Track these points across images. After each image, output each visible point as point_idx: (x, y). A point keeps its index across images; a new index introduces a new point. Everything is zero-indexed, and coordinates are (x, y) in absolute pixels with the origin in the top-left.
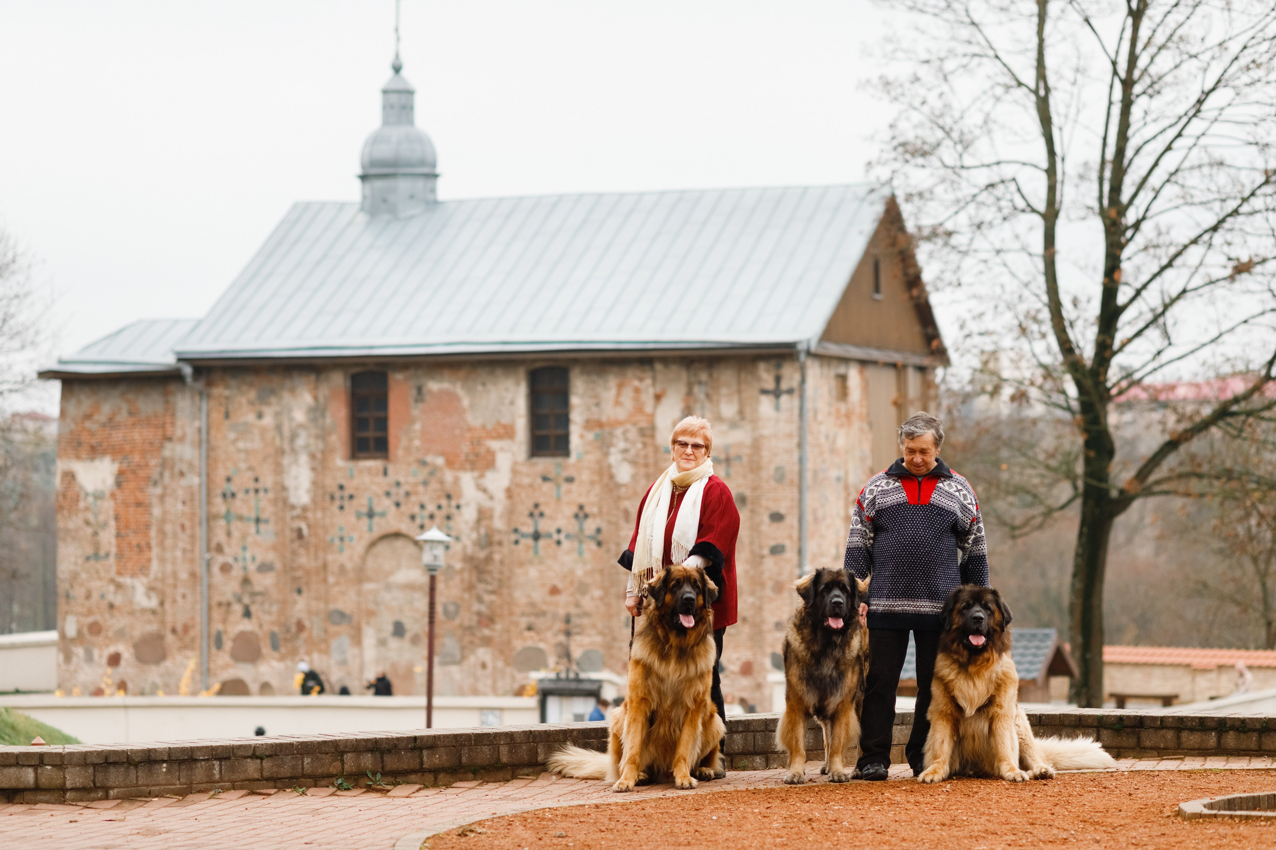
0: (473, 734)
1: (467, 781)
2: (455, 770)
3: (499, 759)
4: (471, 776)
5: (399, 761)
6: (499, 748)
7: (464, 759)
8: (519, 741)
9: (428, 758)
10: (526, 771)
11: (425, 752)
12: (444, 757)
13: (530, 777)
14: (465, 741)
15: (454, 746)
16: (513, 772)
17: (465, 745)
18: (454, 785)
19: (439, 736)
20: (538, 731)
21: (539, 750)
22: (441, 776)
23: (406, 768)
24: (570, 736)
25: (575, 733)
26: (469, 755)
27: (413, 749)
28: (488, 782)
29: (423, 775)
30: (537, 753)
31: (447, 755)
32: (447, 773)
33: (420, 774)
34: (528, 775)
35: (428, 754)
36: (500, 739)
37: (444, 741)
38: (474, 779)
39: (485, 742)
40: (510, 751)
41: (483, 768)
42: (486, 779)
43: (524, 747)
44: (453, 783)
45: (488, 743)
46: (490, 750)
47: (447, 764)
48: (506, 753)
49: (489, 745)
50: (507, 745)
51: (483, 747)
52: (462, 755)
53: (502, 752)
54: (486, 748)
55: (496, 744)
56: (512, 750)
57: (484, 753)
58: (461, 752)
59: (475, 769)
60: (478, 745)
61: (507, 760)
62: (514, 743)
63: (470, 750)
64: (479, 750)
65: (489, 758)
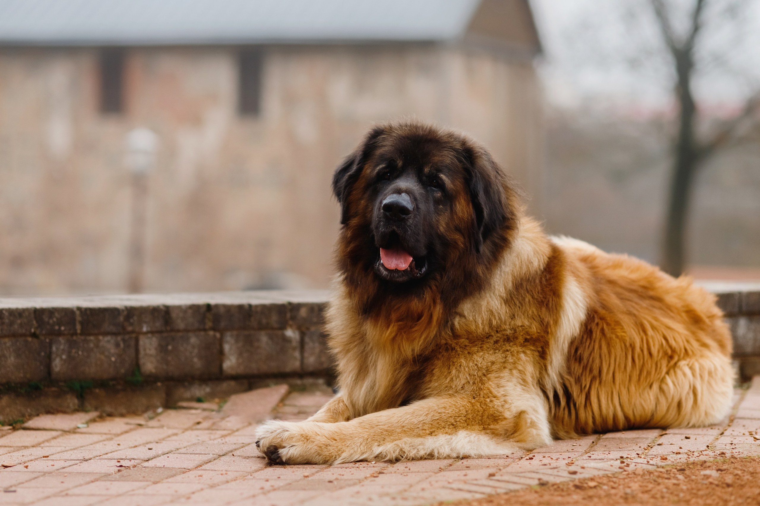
0: (79, 309)
1: (64, 412)
2: (37, 388)
3: (137, 365)
4: (72, 401)
6: (137, 341)
7: (57, 365)
8: (181, 325)
12: (12, 360)
14: (60, 324)
15: (34, 335)
16: (168, 395)
17: (60, 334)
18: (30, 423)
20: (225, 306)
21: (227, 347)
22: (3, 402)
24: (293, 318)
25: (303, 312)
26: (69, 357)
28: (111, 415)
30: (221, 352)
31: (18, 356)
32: (18, 395)
34: (199, 400)
38: (81, 409)
39: (107, 327)
40: (162, 349)
41: (102, 384)
42: (108, 409)
43: (193, 340)
44: (31, 417)
45: (112, 328)
46: (117, 345)
47: (18, 376)
48: (153, 352)
49: (114, 334)
50: (157, 335)
51: (101, 338)
52: (54, 356)
53: (145, 350)
54: (108, 341)
55: (133, 332)
56: (167, 345)
57: (102, 353)
58: (51, 348)
59: (82, 387)
60: (90, 335)
61: (156, 368)
62: (172, 330)
63: (72, 344)
64: (92, 345)
65: (115, 362)
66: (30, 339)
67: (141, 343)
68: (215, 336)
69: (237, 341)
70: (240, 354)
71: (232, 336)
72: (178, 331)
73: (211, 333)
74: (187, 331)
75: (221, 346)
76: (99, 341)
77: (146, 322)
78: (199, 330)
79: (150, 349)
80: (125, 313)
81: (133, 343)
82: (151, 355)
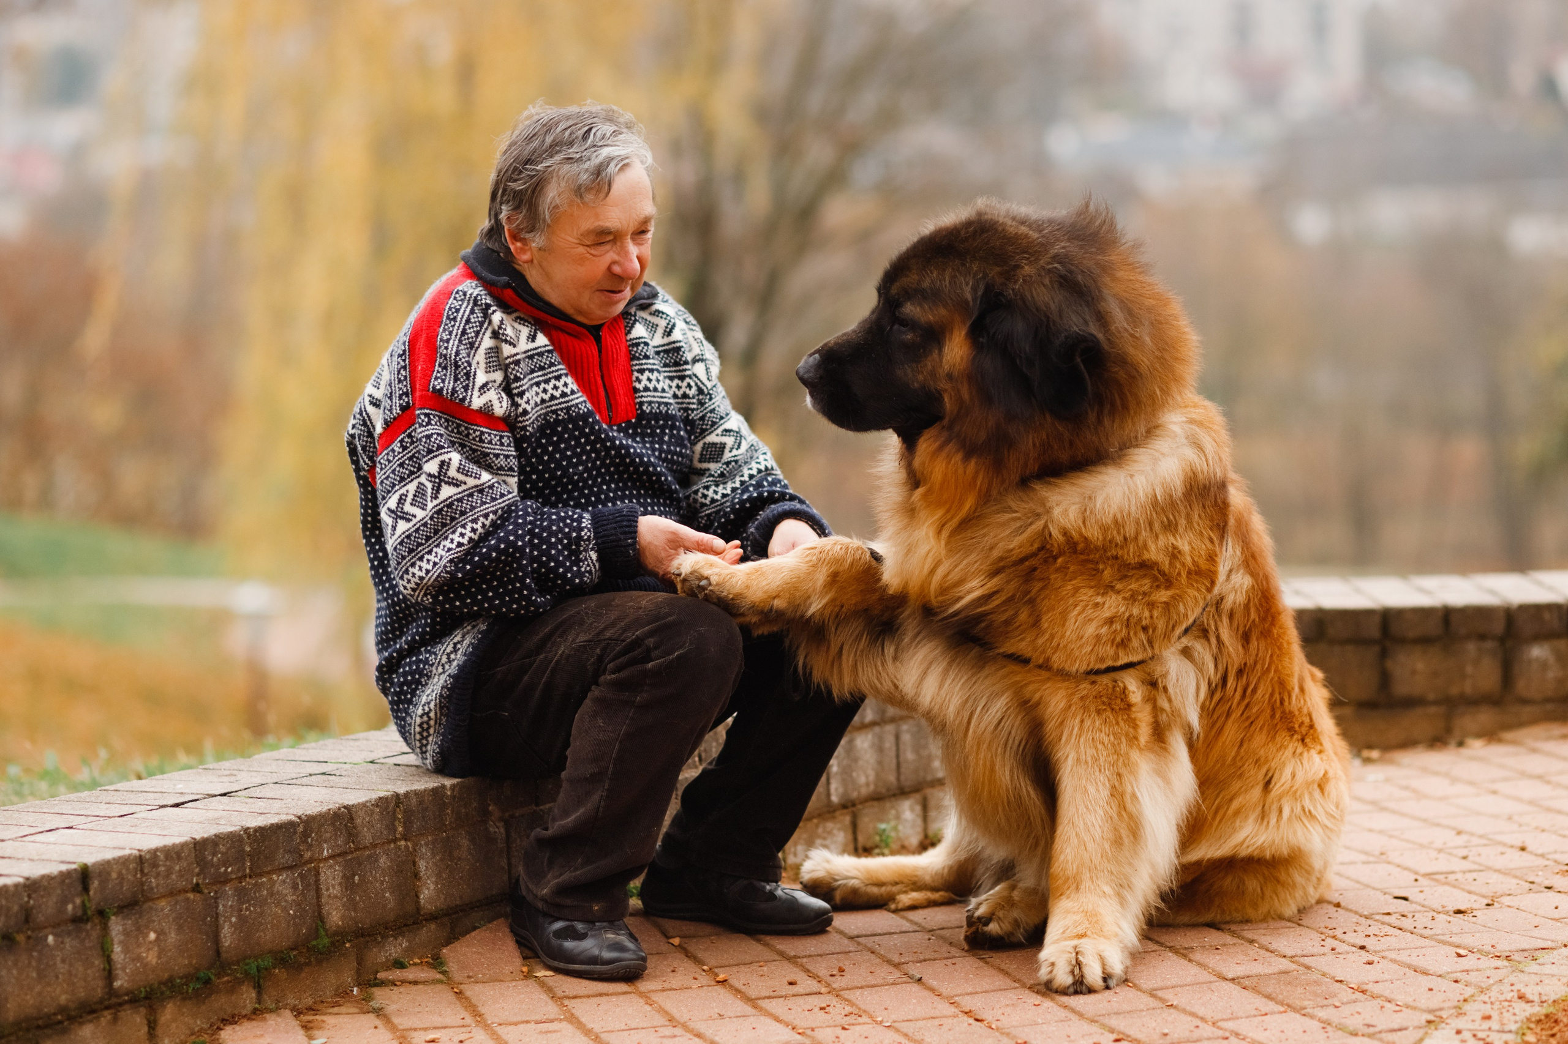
0: (246, 830)
2: (207, 981)
3: (320, 916)
4: (249, 996)
5: (41, 975)
6: (318, 874)
7: (228, 936)
8: (367, 837)
9: (126, 950)
10: (394, 948)
11: (116, 926)
12: (173, 937)
13: (410, 974)
14: (226, 864)
15: (197, 889)
16: (360, 961)
17: (225, 880)
19: (154, 852)
21: (422, 864)
22: (168, 1013)
23: (63, 999)
26: (240, 917)
27: (79, 920)
29: (115, 1019)
30: (416, 875)
31: (180, 929)
33: (107, 1016)
35: (126, 933)
36: (320, 841)
37: (169, 872)
39: (283, 858)
40: (348, 883)
41: (282, 959)
43: (383, 861)
45: (288, 859)
46: (295, 887)
47: (181, 964)
48: (336, 891)
49: (290, 868)
50: (340, 859)
51: (274, 877)
52: (221, 920)
53: (328, 889)
54: (284, 882)
55: (311, 861)
56: (354, 875)
57: (278, 905)
58: (217, 908)
59: (259, 970)
60: (261, 875)
61: (343, 918)
62: (357, 849)
63: (242, 895)
64: (265, 892)
65: (294, 917)
66: (191, 896)
67: (322, 877)
68: (407, 847)
69: (434, 855)
70: (439, 875)
71: (427, 844)
72: (365, 848)
73: (403, 843)
74: (374, 846)
75: (414, 863)
76: (274, 883)
77: (326, 842)
78: (389, 842)
79: (334, 887)
80: (301, 828)
81: (312, 880)
82: (336, 897)
